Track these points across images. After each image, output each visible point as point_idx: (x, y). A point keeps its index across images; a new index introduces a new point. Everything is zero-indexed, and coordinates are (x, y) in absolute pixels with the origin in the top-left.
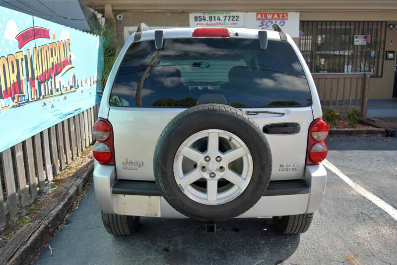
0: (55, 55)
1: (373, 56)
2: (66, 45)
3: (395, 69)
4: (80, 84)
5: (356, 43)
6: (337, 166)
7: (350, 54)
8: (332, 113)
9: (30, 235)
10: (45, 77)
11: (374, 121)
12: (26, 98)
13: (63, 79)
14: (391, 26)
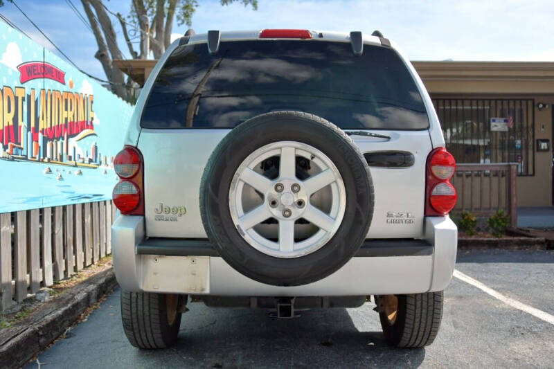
0: (71, 110)
1: (519, 146)
2: (88, 102)
3: (552, 165)
4: (103, 162)
5: (493, 129)
6: (478, 279)
7: (486, 144)
8: (466, 218)
9: (9, 338)
10: (54, 134)
11: (528, 231)
12: (24, 152)
13: (78, 146)
14: (541, 106)
